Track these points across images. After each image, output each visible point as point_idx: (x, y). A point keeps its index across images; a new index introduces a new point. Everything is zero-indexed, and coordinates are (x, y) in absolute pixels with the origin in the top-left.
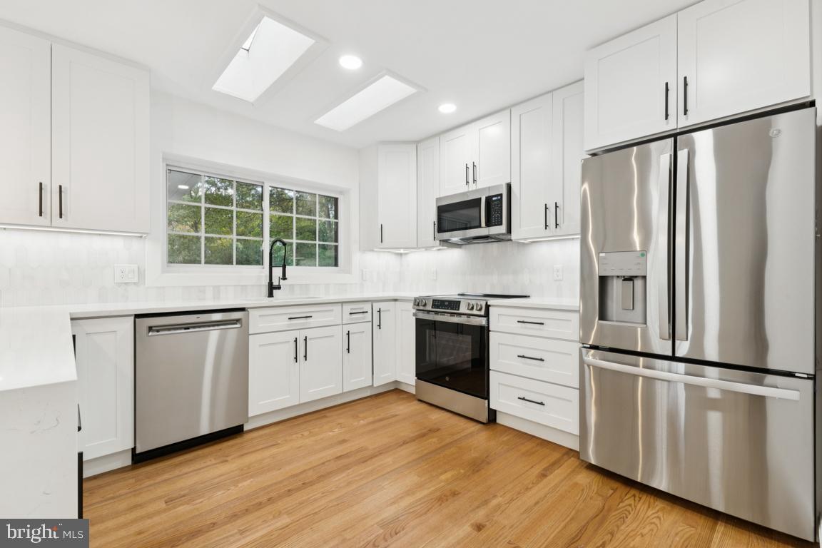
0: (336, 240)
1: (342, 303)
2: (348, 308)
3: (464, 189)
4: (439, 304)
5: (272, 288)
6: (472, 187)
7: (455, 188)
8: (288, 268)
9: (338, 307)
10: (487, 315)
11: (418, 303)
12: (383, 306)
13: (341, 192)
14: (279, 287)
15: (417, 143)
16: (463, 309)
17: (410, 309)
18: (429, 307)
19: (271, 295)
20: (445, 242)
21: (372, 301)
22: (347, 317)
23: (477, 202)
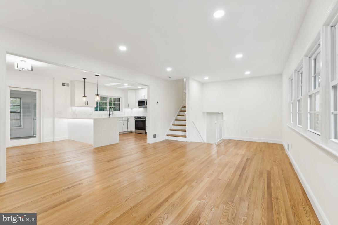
0: (119, 106)
1: (123, 117)
2: (123, 118)
3: (143, 99)
4: (139, 117)
5: (110, 115)
6: (144, 99)
7: (141, 98)
8: (114, 111)
9: (122, 118)
10: (145, 118)
11: (135, 117)
12: (129, 118)
13: (121, 97)
14: (111, 115)
15: (135, 90)
16: (142, 118)
17: (134, 118)
18: (137, 118)
19: (110, 116)
20: (140, 107)
21: (127, 117)
22: (123, 120)
23: (144, 101)
